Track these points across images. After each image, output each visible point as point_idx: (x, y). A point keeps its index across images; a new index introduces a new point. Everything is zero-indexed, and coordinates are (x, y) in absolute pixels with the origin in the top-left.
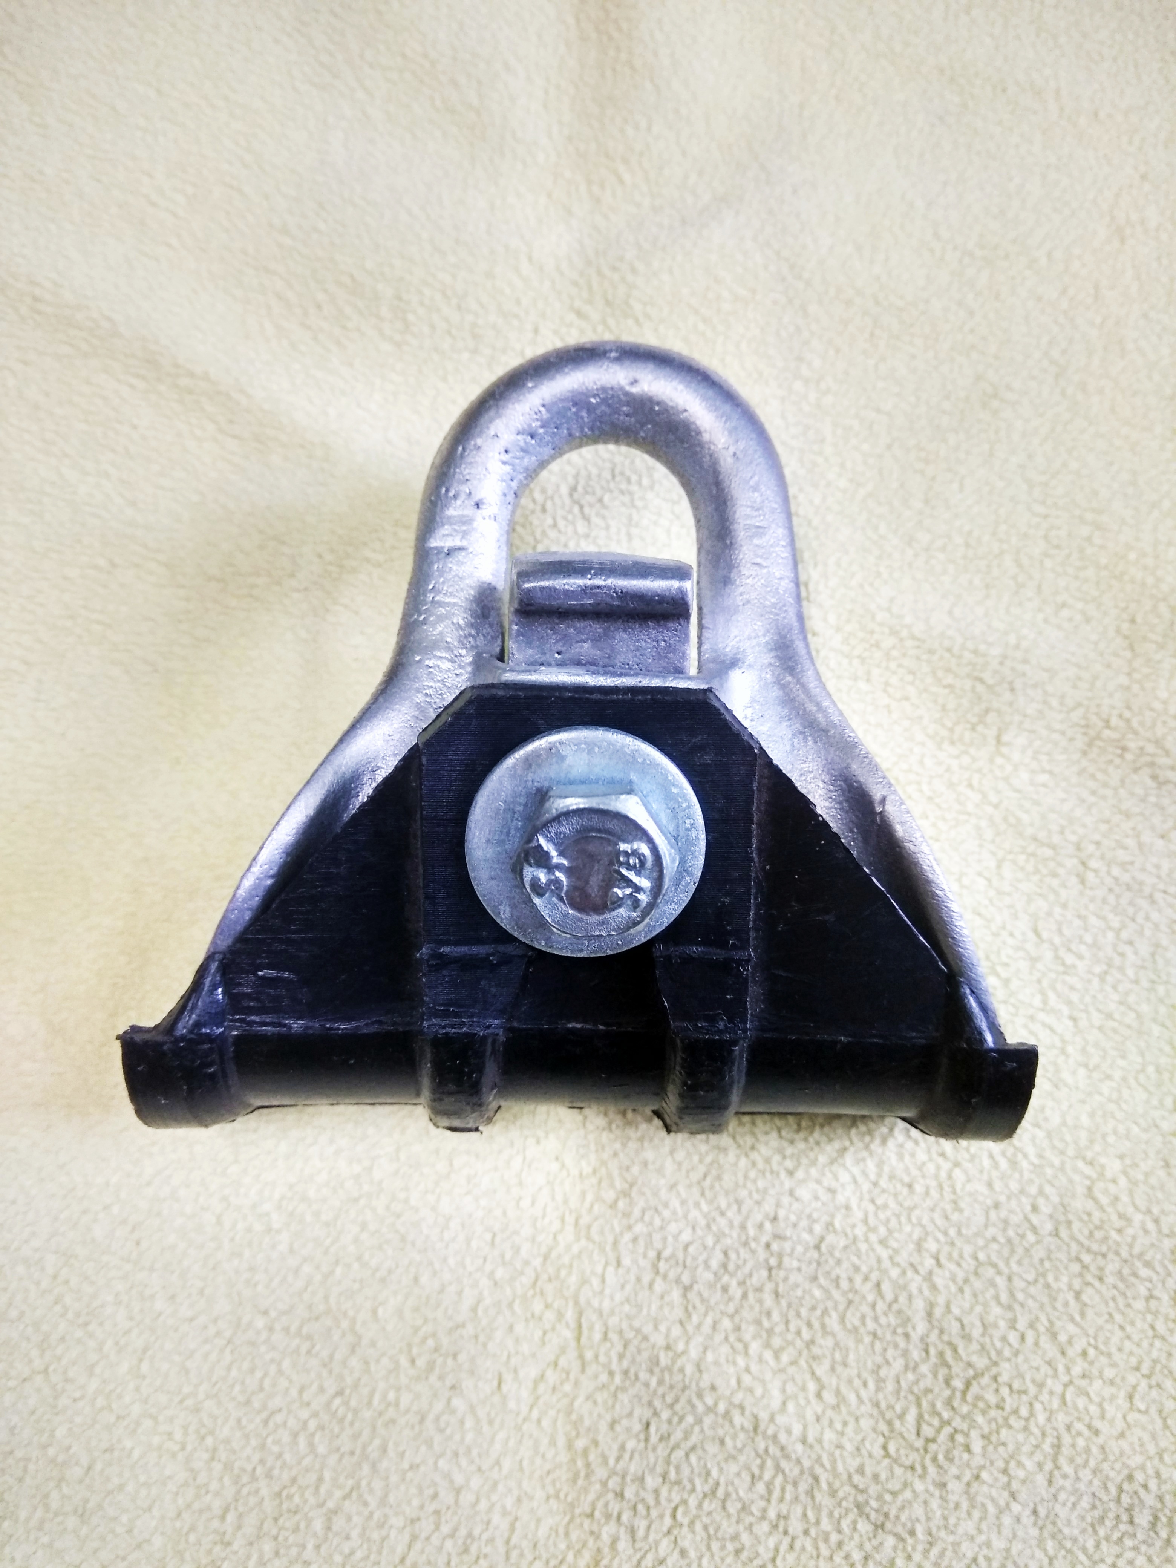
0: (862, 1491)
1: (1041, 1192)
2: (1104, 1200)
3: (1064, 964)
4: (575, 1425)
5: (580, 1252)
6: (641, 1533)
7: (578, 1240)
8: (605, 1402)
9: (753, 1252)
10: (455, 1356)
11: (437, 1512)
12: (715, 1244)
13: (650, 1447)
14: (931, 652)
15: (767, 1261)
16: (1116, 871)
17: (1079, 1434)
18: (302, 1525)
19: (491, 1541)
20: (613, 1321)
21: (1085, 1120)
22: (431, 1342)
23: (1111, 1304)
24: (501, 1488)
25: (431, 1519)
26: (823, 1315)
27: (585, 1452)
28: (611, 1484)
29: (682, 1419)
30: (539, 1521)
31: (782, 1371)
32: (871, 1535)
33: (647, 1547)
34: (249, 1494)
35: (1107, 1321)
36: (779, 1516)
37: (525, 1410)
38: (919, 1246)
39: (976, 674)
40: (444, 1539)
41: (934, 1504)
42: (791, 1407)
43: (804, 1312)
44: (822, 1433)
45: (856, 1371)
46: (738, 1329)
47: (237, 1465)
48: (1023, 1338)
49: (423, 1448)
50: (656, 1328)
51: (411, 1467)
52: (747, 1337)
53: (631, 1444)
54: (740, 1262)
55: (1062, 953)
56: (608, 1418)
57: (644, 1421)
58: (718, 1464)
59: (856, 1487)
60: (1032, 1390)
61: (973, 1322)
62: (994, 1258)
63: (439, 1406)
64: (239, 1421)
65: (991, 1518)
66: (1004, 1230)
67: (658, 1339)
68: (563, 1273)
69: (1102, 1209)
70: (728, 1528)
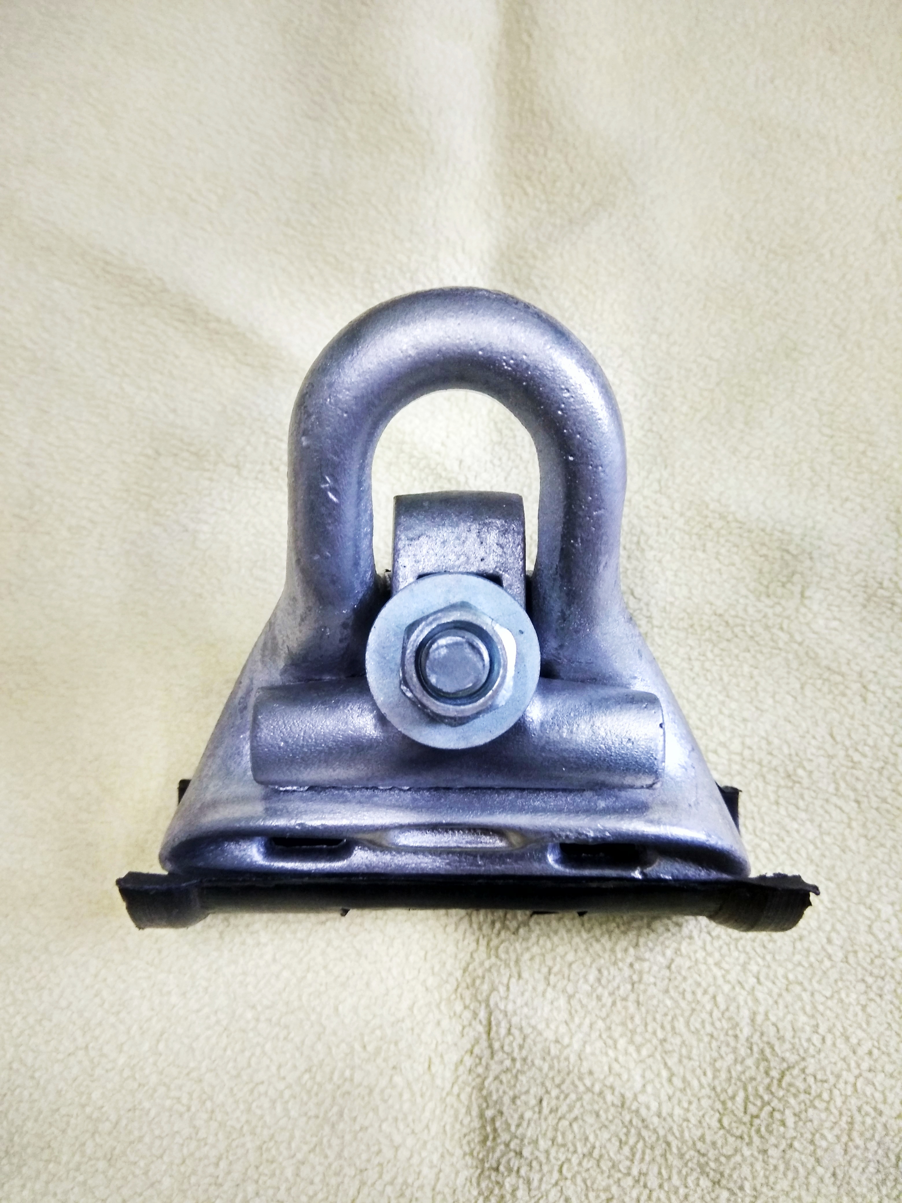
0: (704, 1155)
1: (834, 929)
2: (881, 936)
3: (852, 761)
4: (485, 1099)
5: (490, 967)
6: (535, 1184)
7: (489, 957)
8: (509, 1082)
9: (620, 970)
10: (396, 1044)
11: (380, 1165)
12: (591, 963)
13: (542, 1117)
14: (750, 531)
15: (631, 977)
16: (889, 693)
17: (867, 1114)
18: (278, 1172)
19: (421, 1187)
20: (515, 1020)
21: (865, 876)
22: (378, 1033)
23: (889, 1015)
24: (429, 1146)
25: (377, 1169)
26: (673, 1019)
27: (493, 1120)
28: (512, 1146)
29: (567, 1096)
30: (457, 1173)
31: (642, 1061)
32: (710, 1190)
33: (540, 1195)
34: (237, 1147)
35: (887, 1029)
36: (640, 1173)
37: (448, 1086)
38: (744, 967)
39: (784, 547)
40: (385, 1186)
41: (758, 1166)
42: (649, 1089)
43: (658, 1017)
44: (673, 1109)
45: (698, 1063)
46: (609, 1028)
47: (229, 1123)
48: (824, 1040)
49: (371, 1115)
50: (548, 1026)
51: (361, 1129)
52: (616, 1035)
53: (528, 1115)
54: (611, 978)
55: (851, 752)
56: (511, 1093)
57: (538, 1098)
58: (594, 1131)
59: (699, 1152)
60: (832, 1080)
61: (785, 1026)
62: (800, 978)
63: (383, 1082)
64: (231, 1090)
65: (802, 1179)
66: (807, 957)
67: (550, 1035)
68: (478, 982)
69: (880, 942)
70: (602, 1182)
